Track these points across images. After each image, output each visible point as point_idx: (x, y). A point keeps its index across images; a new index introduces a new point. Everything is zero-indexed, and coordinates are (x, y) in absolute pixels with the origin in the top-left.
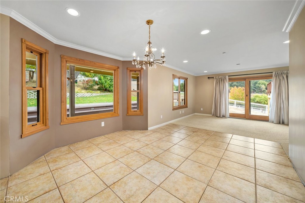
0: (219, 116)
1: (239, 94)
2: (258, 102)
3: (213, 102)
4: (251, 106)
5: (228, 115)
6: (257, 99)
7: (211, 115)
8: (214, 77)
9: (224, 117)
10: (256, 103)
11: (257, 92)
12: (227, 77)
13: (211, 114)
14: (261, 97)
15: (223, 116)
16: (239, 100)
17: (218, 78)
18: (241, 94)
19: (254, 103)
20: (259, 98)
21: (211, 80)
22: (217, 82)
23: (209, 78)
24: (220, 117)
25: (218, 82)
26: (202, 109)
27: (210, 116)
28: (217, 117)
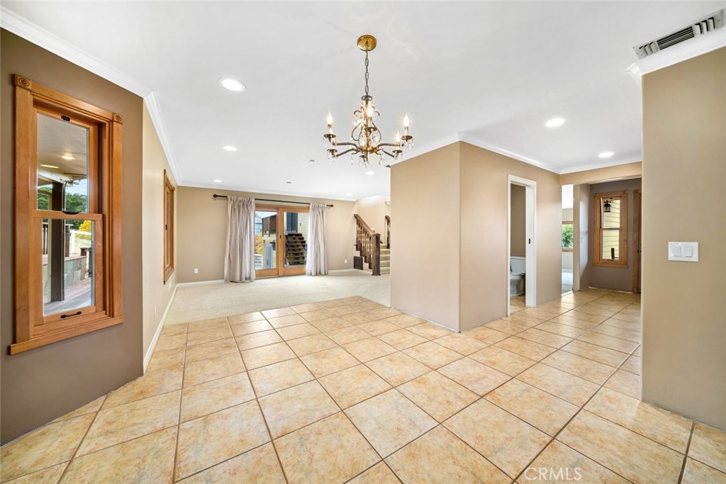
0: (238, 279)
5: (254, 274)
7: (222, 281)
8: (229, 197)
12: (254, 201)
13: (223, 279)
15: (246, 279)
17: (237, 200)
21: (219, 202)
23: (215, 196)
24: (240, 282)
25: (236, 207)
26: (196, 271)
27: (222, 284)
28: (234, 284)
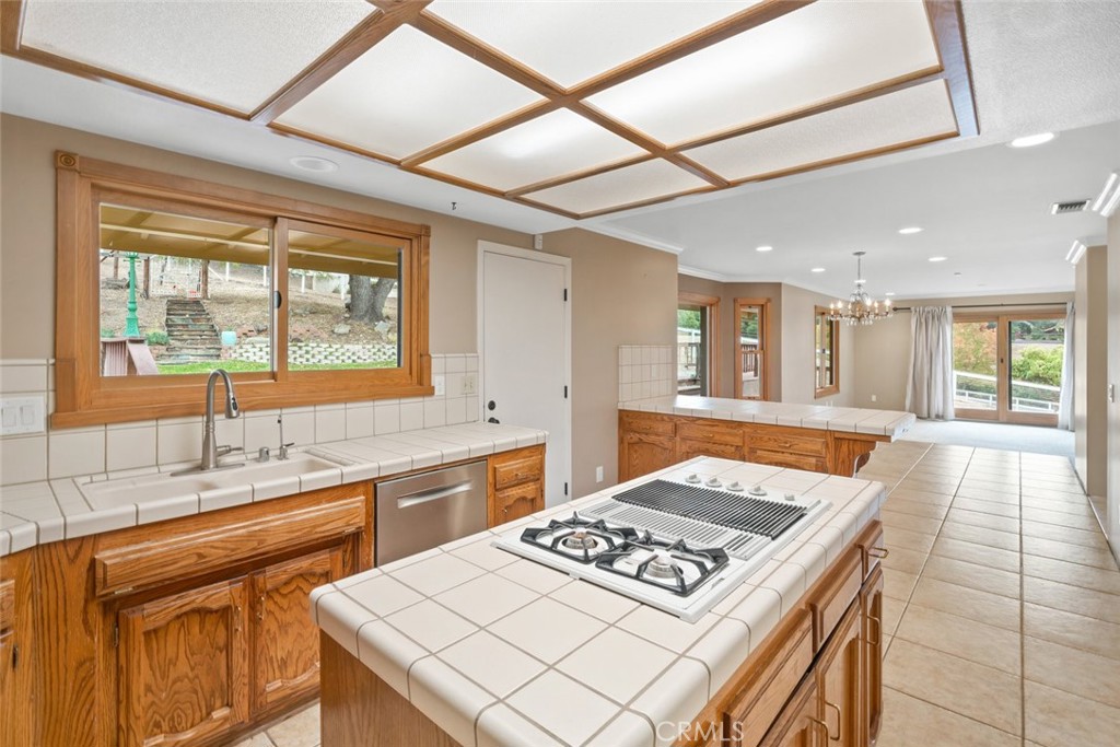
0: (926, 415)
1: (963, 346)
2: (1037, 378)
3: (907, 376)
4: (1013, 392)
5: (951, 413)
6: (1036, 367)
8: (913, 309)
9: (940, 417)
10: (1030, 380)
11: (1035, 338)
12: (949, 310)
14: (1049, 356)
15: (938, 416)
16: (966, 371)
17: (924, 311)
18: (973, 347)
19: (1023, 379)
20: (1041, 362)
21: (902, 315)
22: (921, 323)
23: (896, 310)
24: (928, 418)
25: (923, 320)
26: (874, 398)
28: (920, 419)
